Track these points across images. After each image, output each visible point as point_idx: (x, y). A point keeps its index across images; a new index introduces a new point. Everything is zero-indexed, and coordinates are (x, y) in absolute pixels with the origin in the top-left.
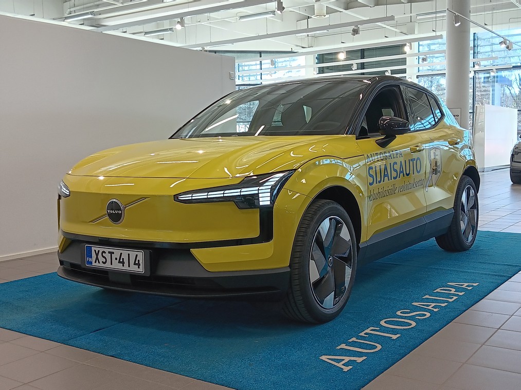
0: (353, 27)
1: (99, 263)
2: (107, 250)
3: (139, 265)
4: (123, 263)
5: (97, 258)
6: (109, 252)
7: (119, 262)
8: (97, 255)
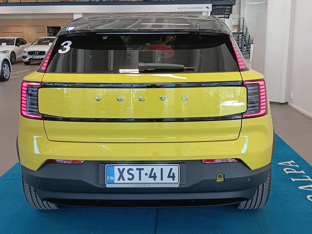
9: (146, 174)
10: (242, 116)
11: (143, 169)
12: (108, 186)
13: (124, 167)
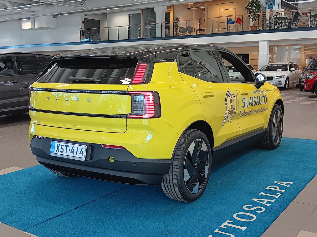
9: (69, 150)
10: (126, 116)
11: (68, 146)
12: (51, 154)
13: (60, 144)
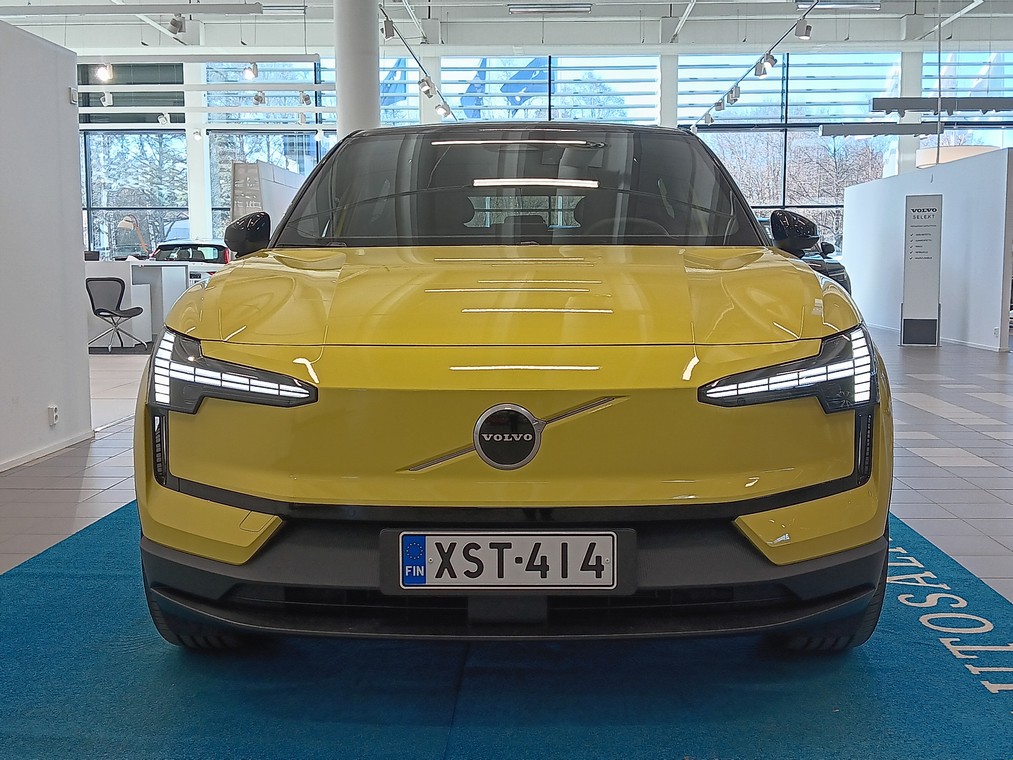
0: (172, 16)
1: (453, 575)
2: (484, 539)
3: (598, 569)
4: (544, 569)
5: (446, 565)
6: (492, 546)
7: (530, 567)
8: (446, 556)
